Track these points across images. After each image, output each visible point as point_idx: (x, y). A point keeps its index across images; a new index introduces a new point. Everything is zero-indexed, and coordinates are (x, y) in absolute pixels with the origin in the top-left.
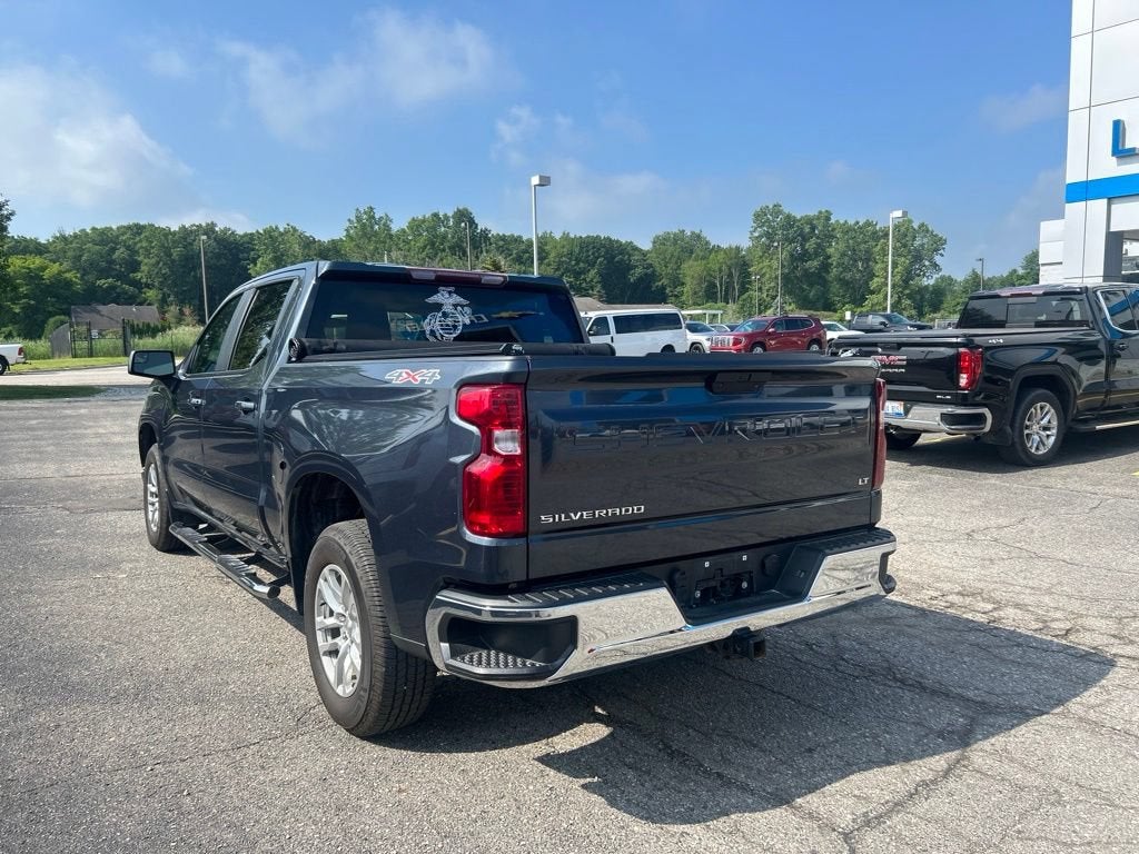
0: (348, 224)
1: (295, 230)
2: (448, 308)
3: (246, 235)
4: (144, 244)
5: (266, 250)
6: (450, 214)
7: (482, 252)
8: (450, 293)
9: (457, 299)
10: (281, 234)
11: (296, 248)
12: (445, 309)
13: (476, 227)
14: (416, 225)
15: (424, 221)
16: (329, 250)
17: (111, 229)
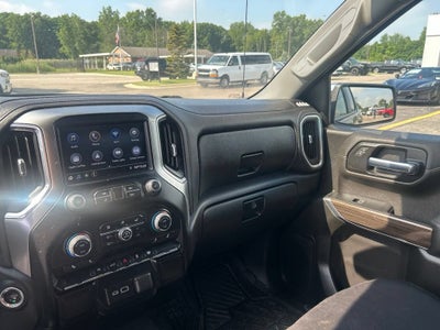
0: (100, 14)
1: (76, 16)
4: (9, 22)
5: (63, 25)
6: (144, 11)
10: (70, 18)
11: (77, 24)
16: (91, 26)
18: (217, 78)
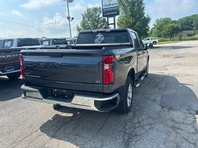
8: (100, 34)
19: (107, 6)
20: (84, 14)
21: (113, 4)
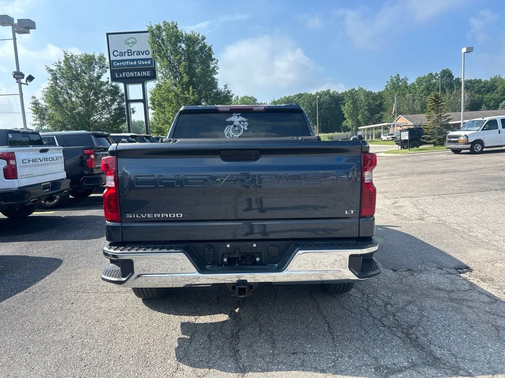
0: (386, 84)
1: (362, 89)
2: (236, 123)
3: (342, 93)
4: (302, 101)
5: (349, 99)
6: (438, 73)
7: (454, 90)
8: (238, 116)
9: (241, 118)
10: (356, 91)
11: (362, 97)
12: (235, 123)
13: (453, 78)
14: (420, 81)
15: (424, 78)
16: (377, 96)
17: (291, 96)
18: (467, 143)
19: (121, 54)
20: (54, 68)
21: (139, 53)
